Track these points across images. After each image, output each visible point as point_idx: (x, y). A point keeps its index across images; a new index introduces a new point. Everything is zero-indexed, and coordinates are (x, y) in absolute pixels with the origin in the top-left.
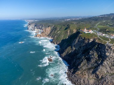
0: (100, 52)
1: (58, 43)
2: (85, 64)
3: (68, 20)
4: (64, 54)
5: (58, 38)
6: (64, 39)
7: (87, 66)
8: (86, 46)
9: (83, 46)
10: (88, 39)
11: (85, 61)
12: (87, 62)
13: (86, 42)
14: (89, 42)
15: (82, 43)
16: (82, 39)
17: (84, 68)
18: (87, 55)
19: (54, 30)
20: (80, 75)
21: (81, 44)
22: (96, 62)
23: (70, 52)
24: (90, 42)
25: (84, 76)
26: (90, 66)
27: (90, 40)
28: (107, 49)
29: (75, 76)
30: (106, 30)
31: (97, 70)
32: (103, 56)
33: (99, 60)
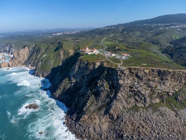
0: (111, 80)
1: (46, 75)
2: (93, 103)
3: (58, 34)
4: (58, 93)
5: (45, 66)
6: (56, 66)
7: (96, 105)
8: (92, 74)
9: (88, 75)
10: (93, 63)
11: (92, 98)
12: (96, 99)
13: (91, 67)
14: (94, 67)
15: (85, 71)
16: (84, 65)
17: (92, 109)
18: (95, 88)
19: (35, 53)
20: (87, 121)
21: (83, 72)
22: (108, 96)
23: (69, 86)
24: (96, 67)
25: (94, 121)
26: (100, 104)
27: (95, 64)
28: (120, 75)
29: (80, 125)
30: (115, 47)
31: (110, 107)
32: (115, 85)
33: (111, 92)
